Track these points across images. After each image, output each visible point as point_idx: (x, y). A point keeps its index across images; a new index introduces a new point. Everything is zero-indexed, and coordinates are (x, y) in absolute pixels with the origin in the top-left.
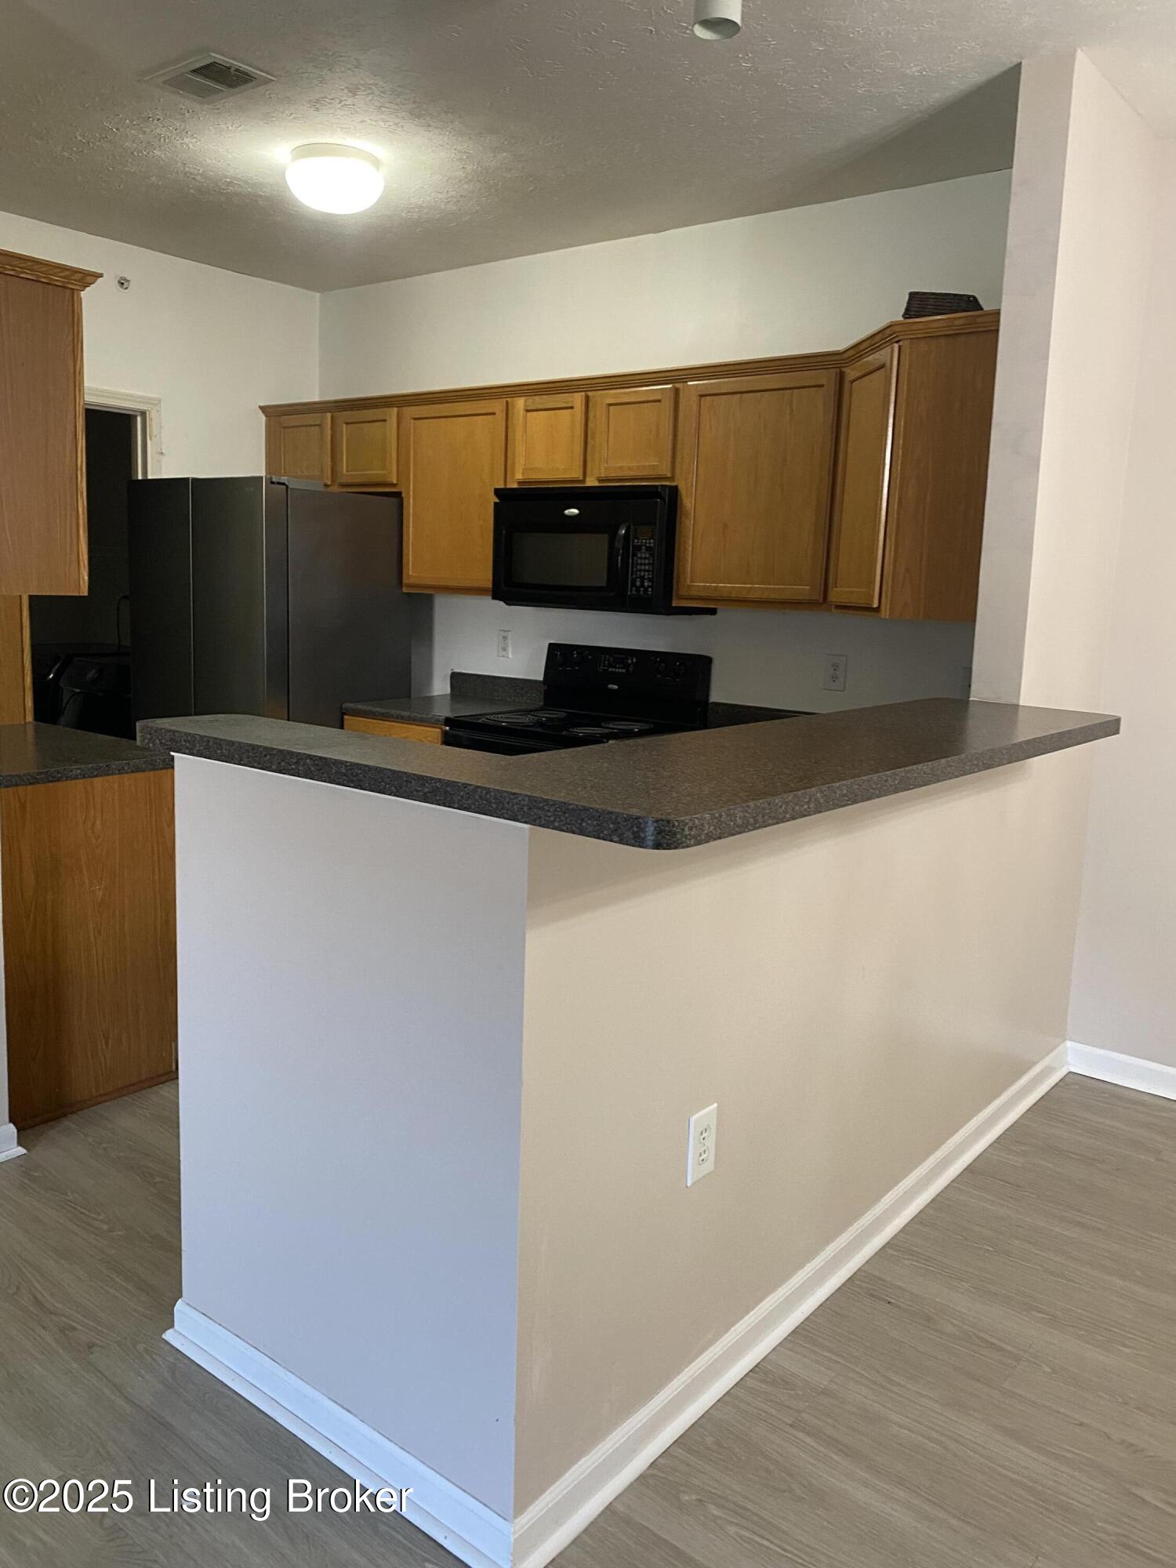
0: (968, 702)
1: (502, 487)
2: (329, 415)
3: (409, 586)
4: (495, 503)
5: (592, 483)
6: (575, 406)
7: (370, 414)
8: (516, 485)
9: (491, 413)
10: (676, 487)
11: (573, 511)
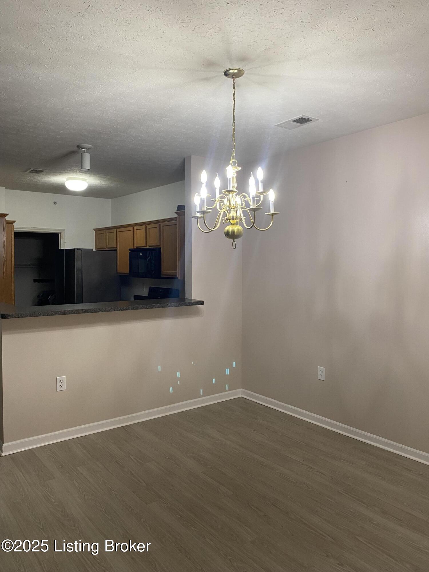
0: (185, 299)
1: (133, 248)
2: (105, 231)
3: (119, 273)
4: (129, 252)
5: (148, 247)
6: (144, 228)
7: (112, 231)
8: (135, 248)
9: (131, 230)
10: (160, 248)
11: (141, 254)
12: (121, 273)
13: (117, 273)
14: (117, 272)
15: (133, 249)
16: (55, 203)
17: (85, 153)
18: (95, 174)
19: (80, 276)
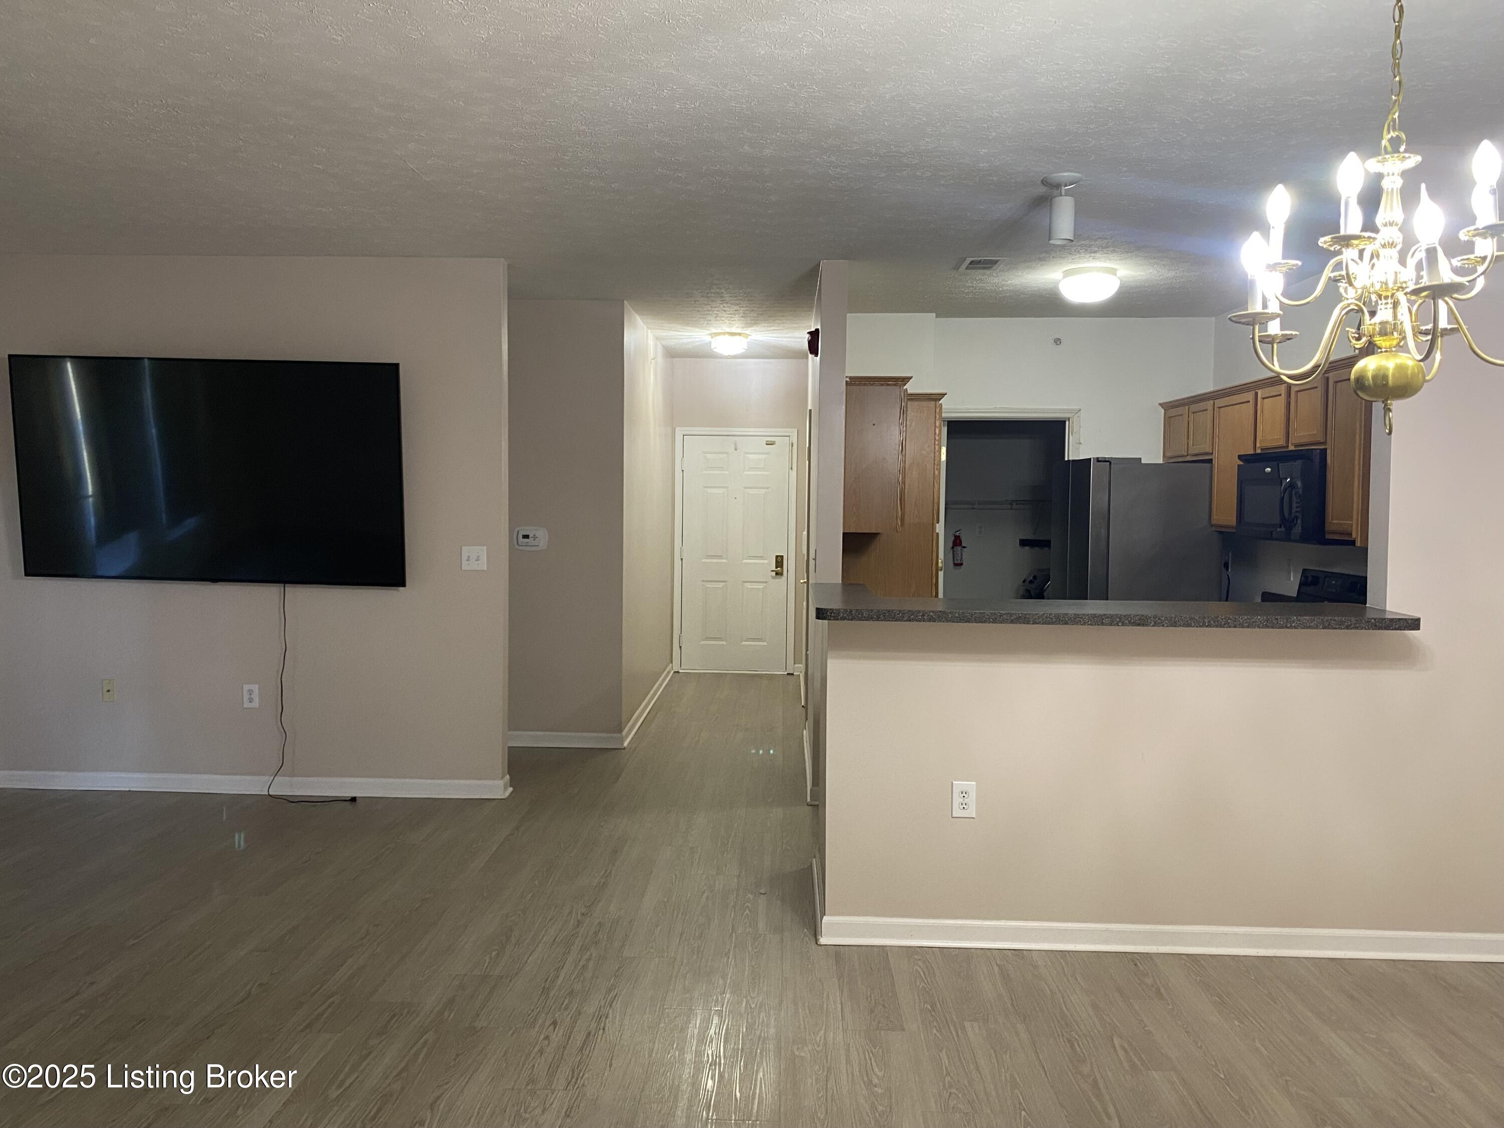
0: (1365, 606)
1: (1252, 452)
3: (1216, 526)
4: (1238, 465)
5: (1291, 448)
6: (1283, 395)
7: (1202, 406)
8: (1259, 451)
9: (1249, 402)
10: (1326, 450)
11: (1268, 470)
12: (1221, 526)
13: (1212, 526)
14: (1211, 522)
15: (1251, 455)
16: (1057, 341)
17: (1061, 196)
18: (1127, 252)
19: (1103, 532)
